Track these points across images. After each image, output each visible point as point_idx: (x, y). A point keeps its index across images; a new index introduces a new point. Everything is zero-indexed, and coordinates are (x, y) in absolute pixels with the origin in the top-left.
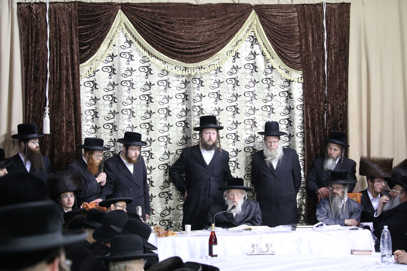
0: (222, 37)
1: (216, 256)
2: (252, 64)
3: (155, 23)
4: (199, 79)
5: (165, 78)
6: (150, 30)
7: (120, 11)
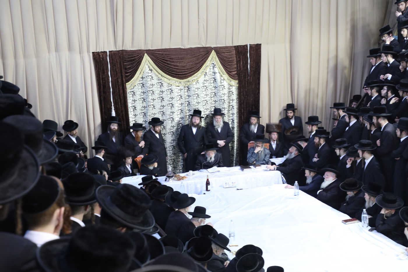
0: (198, 65)
1: (209, 190)
2: (214, 78)
3: (164, 60)
4: (187, 87)
5: (170, 88)
6: (161, 63)
7: (146, 54)
